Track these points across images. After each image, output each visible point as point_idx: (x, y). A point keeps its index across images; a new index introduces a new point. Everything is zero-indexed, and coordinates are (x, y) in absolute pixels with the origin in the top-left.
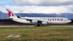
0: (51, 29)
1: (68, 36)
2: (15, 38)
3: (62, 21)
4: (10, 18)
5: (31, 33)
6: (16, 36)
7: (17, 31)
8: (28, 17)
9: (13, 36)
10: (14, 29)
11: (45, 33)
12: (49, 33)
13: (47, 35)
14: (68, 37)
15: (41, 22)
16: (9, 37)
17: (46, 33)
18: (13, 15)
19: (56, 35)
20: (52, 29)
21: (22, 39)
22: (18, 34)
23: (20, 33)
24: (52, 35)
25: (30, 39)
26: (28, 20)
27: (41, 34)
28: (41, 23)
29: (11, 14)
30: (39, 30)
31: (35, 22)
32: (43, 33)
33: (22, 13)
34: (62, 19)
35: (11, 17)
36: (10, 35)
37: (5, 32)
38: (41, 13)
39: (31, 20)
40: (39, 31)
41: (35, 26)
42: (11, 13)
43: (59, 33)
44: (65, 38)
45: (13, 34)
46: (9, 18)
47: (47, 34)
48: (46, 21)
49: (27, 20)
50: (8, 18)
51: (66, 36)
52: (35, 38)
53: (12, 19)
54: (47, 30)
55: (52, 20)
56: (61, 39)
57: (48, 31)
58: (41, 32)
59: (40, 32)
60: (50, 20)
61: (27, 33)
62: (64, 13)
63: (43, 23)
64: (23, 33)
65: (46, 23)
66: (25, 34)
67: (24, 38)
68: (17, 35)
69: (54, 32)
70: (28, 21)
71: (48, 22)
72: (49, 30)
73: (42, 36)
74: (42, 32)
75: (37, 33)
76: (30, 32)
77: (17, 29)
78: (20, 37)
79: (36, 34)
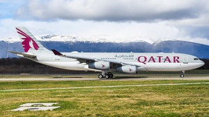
0: (137, 87)
1: (192, 107)
2: (41, 111)
3: (176, 64)
4: (29, 56)
5: (84, 97)
6: (43, 106)
7: (40, 91)
8: (80, 52)
9: (32, 106)
10: (32, 86)
11: (125, 99)
12: (137, 98)
13: (132, 104)
14: (192, 109)
15: (120, 65)
16: (21, 109)
17: (127, 99)
18: (36, 47)
19: (157, 103)
20: (141, 87)
21: (61, 114)
22: (47, 100)
23: (50, 99)
24: (145, 103)
25: (84, 114)
26: (81, 60)
27: (112, 100)
28: (118, 69)
29: (31, 44)
30: (105, 88)
31: (103, 66)
32: (119, 97)
33: (48, 40)
34: (178, 58)
35: (31, 52)
36: (24, 105)
37: (8, 96)
38: (102, 41)
39: (90, 62)
40: (105, 93)
41: (101, 77)
42: (32, 42)
43: (164, 99)
44: (185, 111)
45: (32, 101)
46: (25, 55)
47: (132, 102)
48: (133, 63)
49: (78, 62)
50: (22, 56)
51: (185, 105)
52: (98, 112)
53: (35, 57)
54: (127, 89)
55: (148, 60)
56: (173, 114)
57: (132, 92)
58: (112, 95)
59: (109, 95)
60: (142, 59)
61: (73, 98)
62: (167, 40)
63: (124, 68)
64: (60, 99)
65: (134, 69)
66: (67, 99)
67: (67, 111)
68: (44, 104)
69: (148, 95)
70: (81, 63)
71: (137, 66)
72: (133, 90)
73: (119, 108)
74: (116, 95)
75: (100, 97)
76: (81, 95)
77: (40, 85)
78: (54, 110)
79: (98, 100)
